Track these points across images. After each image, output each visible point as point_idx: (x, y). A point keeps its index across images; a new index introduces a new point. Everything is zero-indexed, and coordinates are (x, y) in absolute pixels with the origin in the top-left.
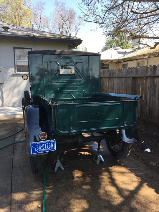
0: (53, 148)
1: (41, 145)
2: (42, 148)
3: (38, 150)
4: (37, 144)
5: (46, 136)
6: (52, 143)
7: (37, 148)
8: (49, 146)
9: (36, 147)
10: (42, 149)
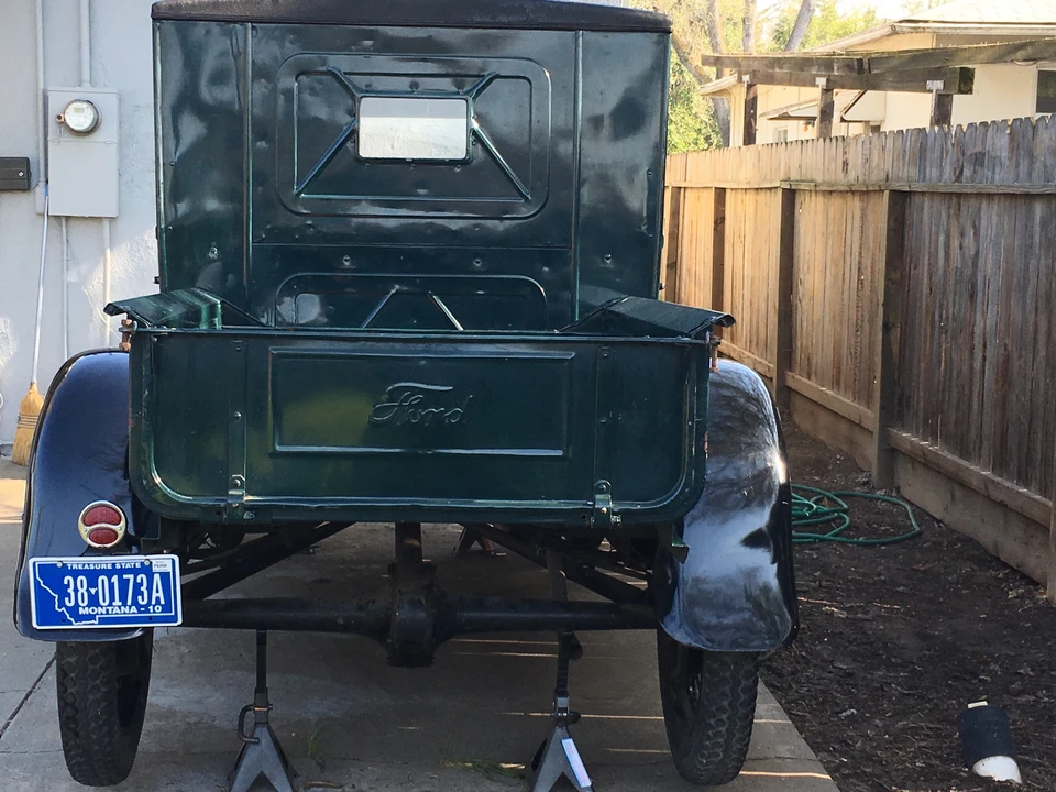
0: (166, 608)
1: (92, 583)
2: (94, 601)
3: (74, 611)
4: (65, 570)
5: (120, 529)
6: (157, 577)
7: (69, 596)
8: (137, 592)
9: (63, 591)
10: (98, 605)
